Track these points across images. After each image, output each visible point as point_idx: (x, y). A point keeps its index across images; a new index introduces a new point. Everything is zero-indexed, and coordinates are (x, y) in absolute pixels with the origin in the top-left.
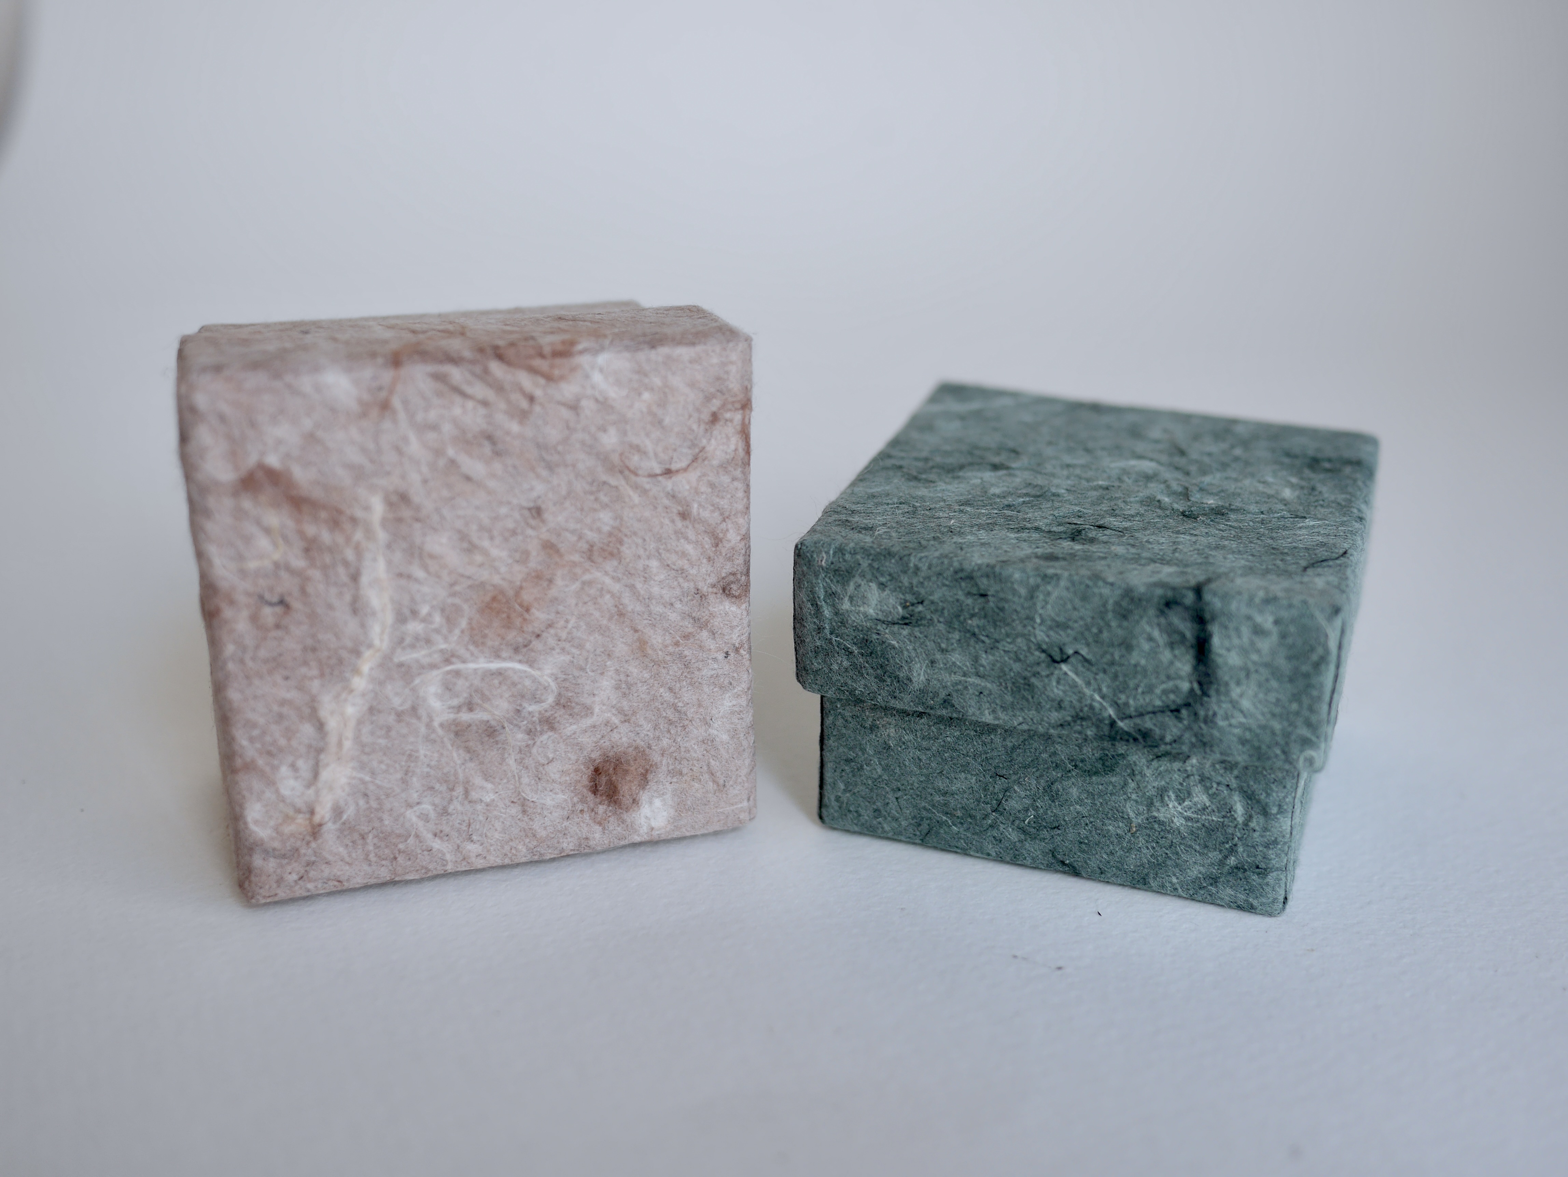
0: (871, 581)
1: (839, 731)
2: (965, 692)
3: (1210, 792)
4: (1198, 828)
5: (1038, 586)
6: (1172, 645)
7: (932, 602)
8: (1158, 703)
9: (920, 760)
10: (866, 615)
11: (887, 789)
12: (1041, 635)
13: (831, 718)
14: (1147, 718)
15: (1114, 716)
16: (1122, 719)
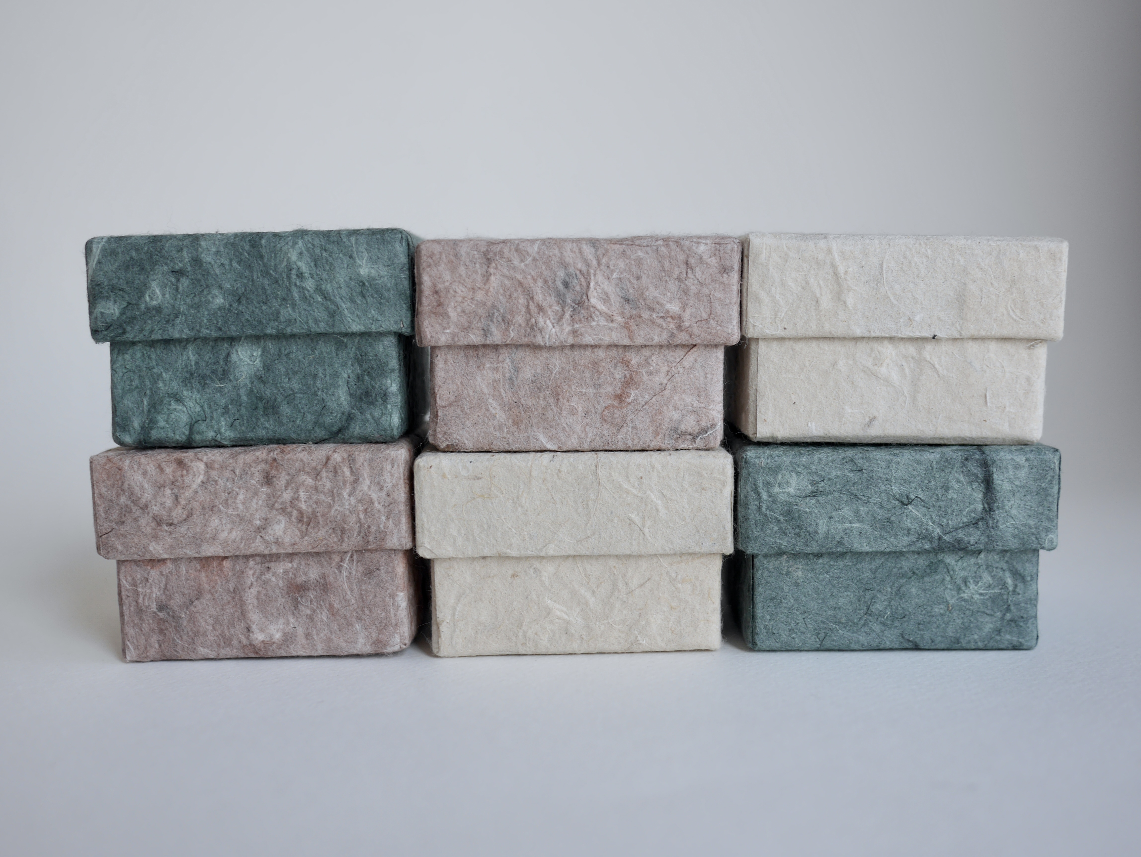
0: (792, 471)
1: (765, 580)
2: (851, 534)
3: (993, 574)
4: (987, 599)
5: (892, 460)
6: (970, 483)
7: (829, 479)
8: (965, 520)
9: (818, 589)
10: (789, 494)
11: (798, 613)
12: (895, 489)
13: (760, 572)
14: (959, 531)
15: (940, 534)
16: (945, 534)
